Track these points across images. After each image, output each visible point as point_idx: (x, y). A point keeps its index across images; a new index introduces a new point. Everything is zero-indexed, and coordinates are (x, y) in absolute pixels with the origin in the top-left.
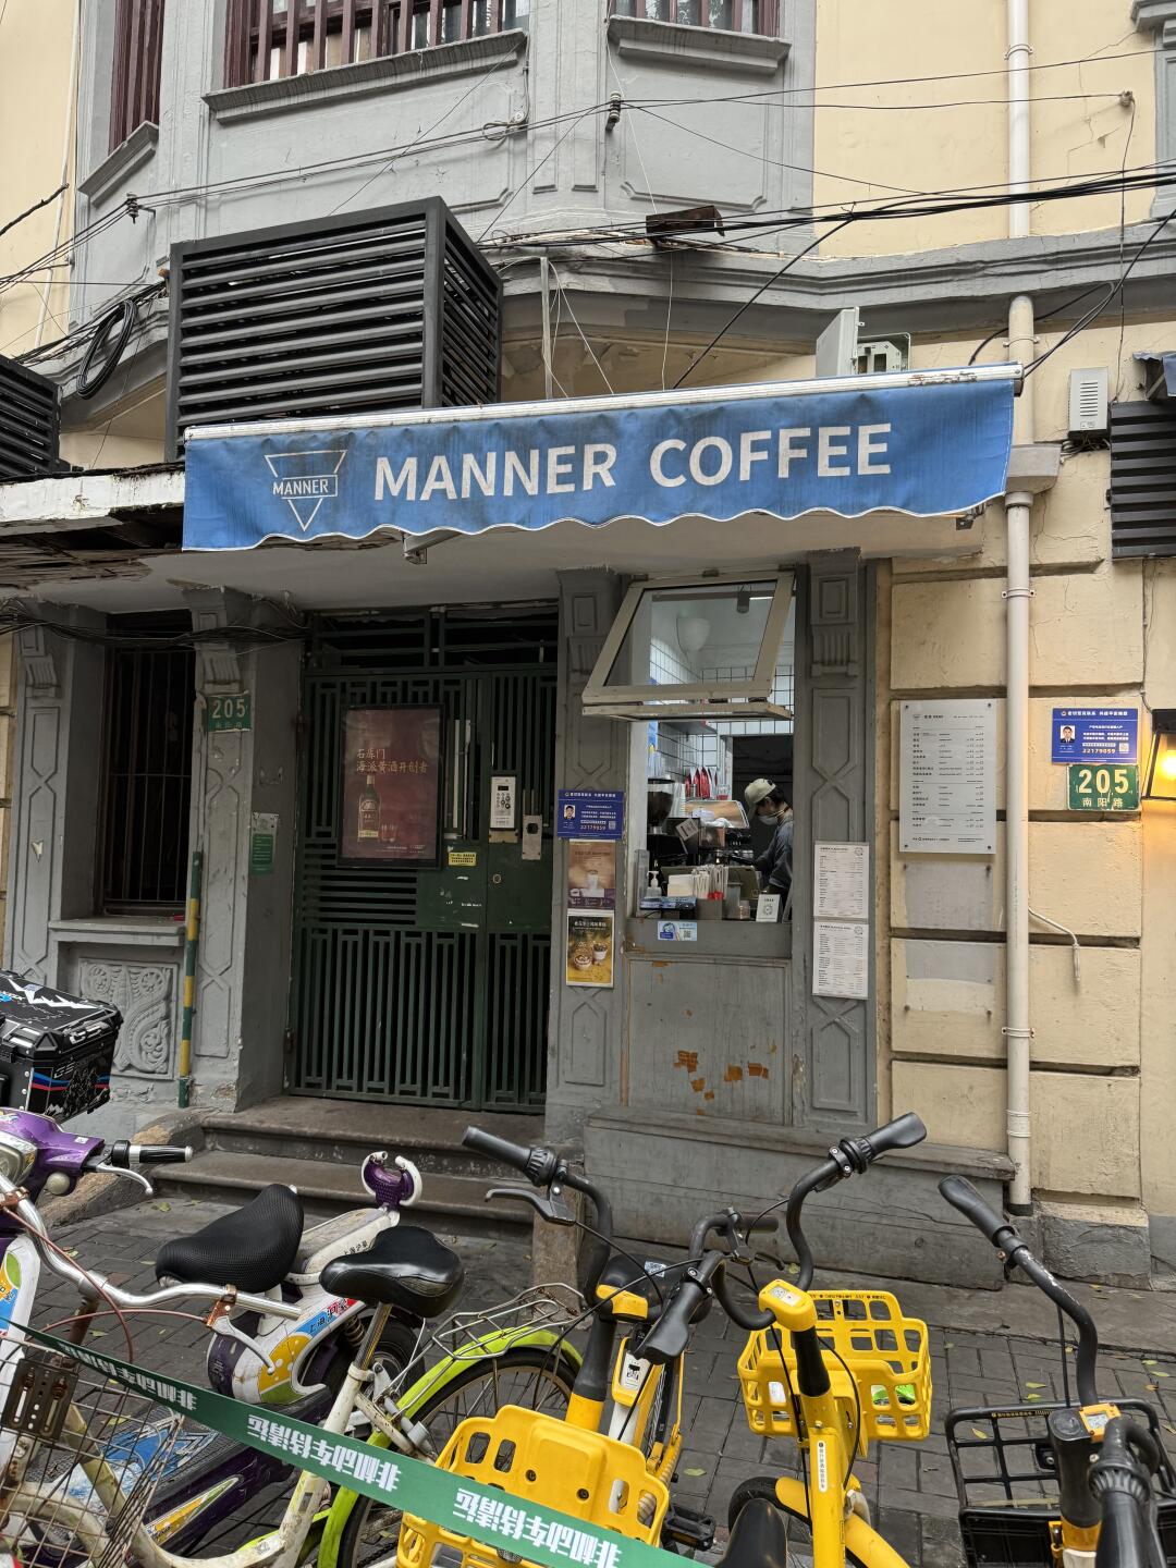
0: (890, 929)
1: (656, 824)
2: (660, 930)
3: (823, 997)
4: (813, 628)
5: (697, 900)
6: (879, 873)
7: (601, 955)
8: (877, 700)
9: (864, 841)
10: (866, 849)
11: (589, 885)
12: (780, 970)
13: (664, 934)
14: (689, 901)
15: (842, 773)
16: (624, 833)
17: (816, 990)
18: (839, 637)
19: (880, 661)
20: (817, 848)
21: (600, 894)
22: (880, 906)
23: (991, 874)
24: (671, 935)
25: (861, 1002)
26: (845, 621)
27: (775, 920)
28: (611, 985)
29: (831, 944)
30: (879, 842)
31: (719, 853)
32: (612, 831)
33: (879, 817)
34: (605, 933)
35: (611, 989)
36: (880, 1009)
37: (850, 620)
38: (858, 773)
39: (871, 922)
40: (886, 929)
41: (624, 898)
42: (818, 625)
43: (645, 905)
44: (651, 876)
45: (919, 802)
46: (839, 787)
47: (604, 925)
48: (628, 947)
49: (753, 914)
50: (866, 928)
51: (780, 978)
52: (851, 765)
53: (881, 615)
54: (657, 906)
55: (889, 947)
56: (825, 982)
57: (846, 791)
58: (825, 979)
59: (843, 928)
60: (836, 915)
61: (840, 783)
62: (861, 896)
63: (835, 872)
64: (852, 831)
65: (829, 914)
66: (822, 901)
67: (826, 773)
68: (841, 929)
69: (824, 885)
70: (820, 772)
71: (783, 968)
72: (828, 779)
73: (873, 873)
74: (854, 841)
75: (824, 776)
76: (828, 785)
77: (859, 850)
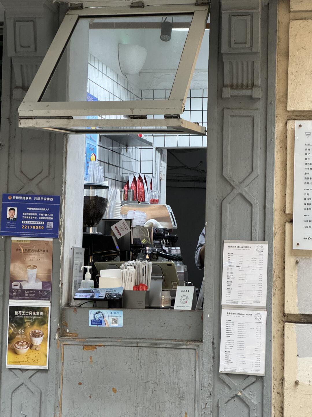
0: (284, 315)
1: (92, 225)
2: (91, 317)
3: (227, 374)
4: (224, 57)
5: (124, 292)
6: (276, 267)
7: (37, 341)
8: (276, 119)
9: (264, 240)
10: (265, 247)
11: (28, 279)
12: (193, 351)
13: (94, 321)
14: (117, 292)
15: (247, 182)
16: (60, 232)
17: (222, 368)
18: (245, 64)
19: (279, 86)
20: (226, 246)
21: (38, 286)
22: (276, 296)
24: (101, 322)
25: (259, 378)
26: (249, 51)
27: (190, 309)
28: (46, 367)
29: (235, 328)
30: (276, 241)
31: (149, 250)
32: (50, 231)
33: (277, 219)
34: (43, 322)
35: (45, 371)
36: (274, 384)
37: (254, 50)
38: (260, 182)
39: (268, 309)
40: (281, 315)
41: (60, 290)
42: (227, 54)
43: (79, 296)
44: (85, 270)
45: (309, 207)
46: (244, 194)
47: (41, 313)
48: (62, 333)
49: (173, 302)
50: (264, 314)
51: (193, 358)
52: (253, 175)
53: (280, 47)
54: (88, 297)
55: (283, 330)
56: (230, 361)
57: (250, 197)
58: (229, 359)
59: (246, 314)
60: (240, 304)
61: (245, 190)
62: (260, 287)
63: (240, 266)
64: (254, 231)
65: (234, 303)
66: (229, 292)
67: (233, 181)
68: (244, 316)
69: (230, 278)
70: (229, 181)
71: (195, 349)
72: (235, 187)
73: (271, 267)
74: (256, 240)
75: (232, 184)
76: (235, 192)
77: (260, 247)
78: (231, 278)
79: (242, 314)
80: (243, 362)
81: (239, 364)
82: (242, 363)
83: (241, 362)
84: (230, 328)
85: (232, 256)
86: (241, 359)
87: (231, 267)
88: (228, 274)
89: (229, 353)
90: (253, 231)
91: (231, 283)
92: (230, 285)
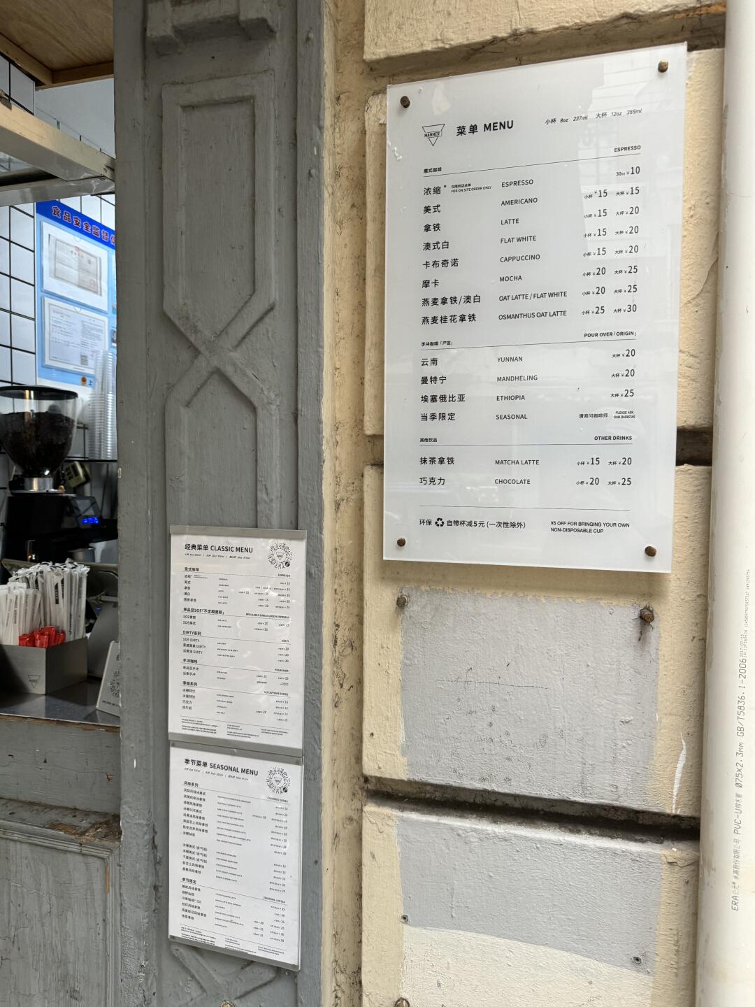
3: (193, 948)
6: (342, 613)
9: (294, 527)
10: (298, 549)
12: (98, 863)
15: (237, 330)
17: (177, 926)
20: (178, 543)
23: (652, 634)
29: (209, 810)
30: (333, 530)
33: (342, 455)
38: (278, 325)
39: (310, 759)
45: (438, 408)
46: (229, 370)
50: (295, 774)
56: (197, 910)
57: (249, 382)
58: (195, 904)
59: (240, 770)
60: (222, 734)
61: (233, 359)
62: (285, 684)
63: (220, 612)
64: (265, 496)
65: (205, 730)
66: (189, 693)
67: (195, 330)
68: (234, 773)
69: (193, 649)
70: (182, 329)
71: (103, 859)
72: (202, 349)
73: (316, 617)
74: (270, 525)
75: (192, 339)
76: (203, 365)
77: (280, 551)
78: (196, 649)
79: (230, 769)
80: (235, 920)
81: (222, 923)
82: (231, 922)
83: (229, 918)
84: (196, 808)
85: (196, 576)
86: (227, 907)
87: (193, 614)
88: (186, 636)
89: (192, 885)
90: (262, 495)
91: (193, 665)
92: (193, 671)
